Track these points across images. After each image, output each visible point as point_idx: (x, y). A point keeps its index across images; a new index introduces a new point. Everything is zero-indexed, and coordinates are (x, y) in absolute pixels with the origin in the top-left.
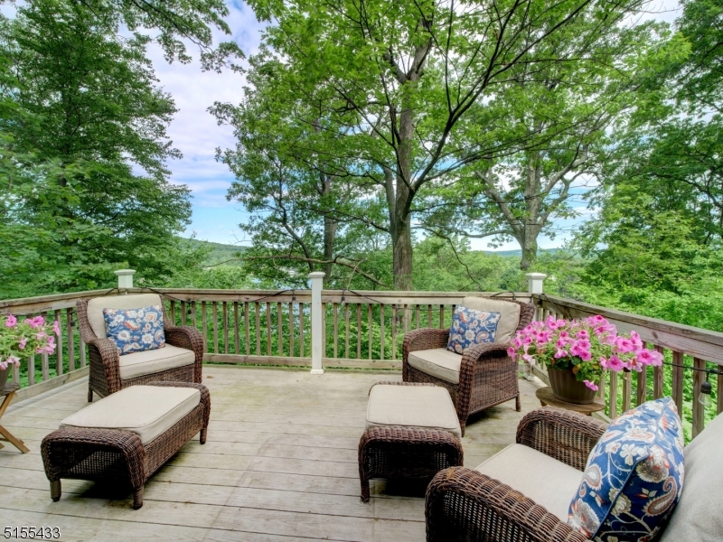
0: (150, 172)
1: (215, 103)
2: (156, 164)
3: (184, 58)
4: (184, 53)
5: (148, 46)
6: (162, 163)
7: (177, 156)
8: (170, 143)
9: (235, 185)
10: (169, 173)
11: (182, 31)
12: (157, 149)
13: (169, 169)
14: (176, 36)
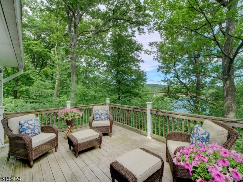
0: (136, 67)
1: (150, 43)
2: (137, 65)
3: (144, 33)
4: (144, 31)
5: (135, 33)
6: (139, 64)
7: (143, 62)
8: (141, 59)
9: (159, 66)
10: (140, 67)
11: (143, 25)
12: (138, 61)
13: (140, 66)
14: (141, 27)
